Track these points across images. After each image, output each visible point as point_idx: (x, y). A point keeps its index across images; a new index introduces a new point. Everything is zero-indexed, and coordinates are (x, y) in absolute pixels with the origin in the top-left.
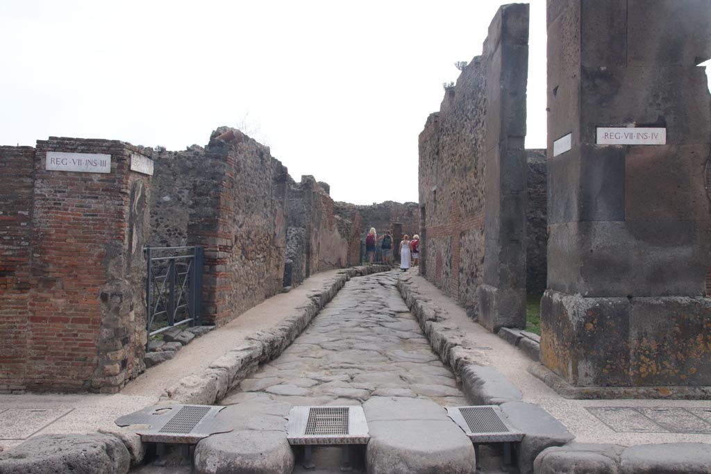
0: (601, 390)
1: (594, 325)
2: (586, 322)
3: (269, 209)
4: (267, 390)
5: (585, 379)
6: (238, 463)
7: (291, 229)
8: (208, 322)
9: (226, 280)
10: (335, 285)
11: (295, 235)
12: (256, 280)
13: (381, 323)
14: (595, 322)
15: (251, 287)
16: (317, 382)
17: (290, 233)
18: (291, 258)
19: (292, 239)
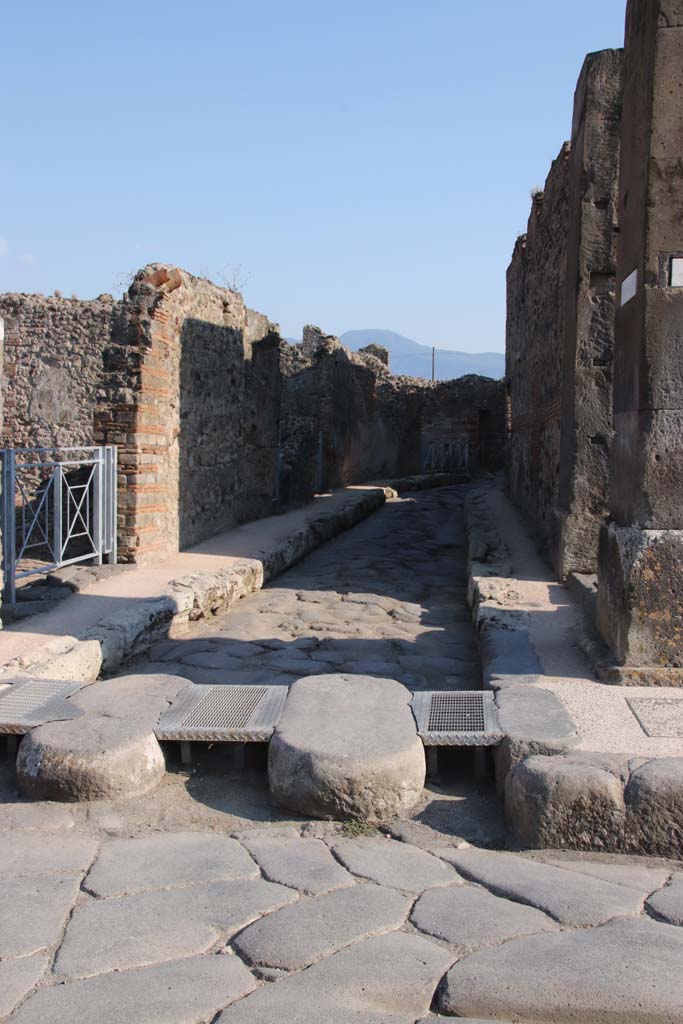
0: (662, 672)
1: (655, 572)
2: (644, 567)
3: (242, 388)
4: (165, 659)
5: (639, 656)
6: (68, 764)
7: (294, 420)
8: (126, 559)
9: (157, 496)
10: (361, 504)
11: (300, 427)
12: (217, 496)
13: (407, 563)
14: (658, 567)
15: (207, 507)
16: (261, 649)
17: (293, 424)
18: (290, 463)
19: (295, 434)
